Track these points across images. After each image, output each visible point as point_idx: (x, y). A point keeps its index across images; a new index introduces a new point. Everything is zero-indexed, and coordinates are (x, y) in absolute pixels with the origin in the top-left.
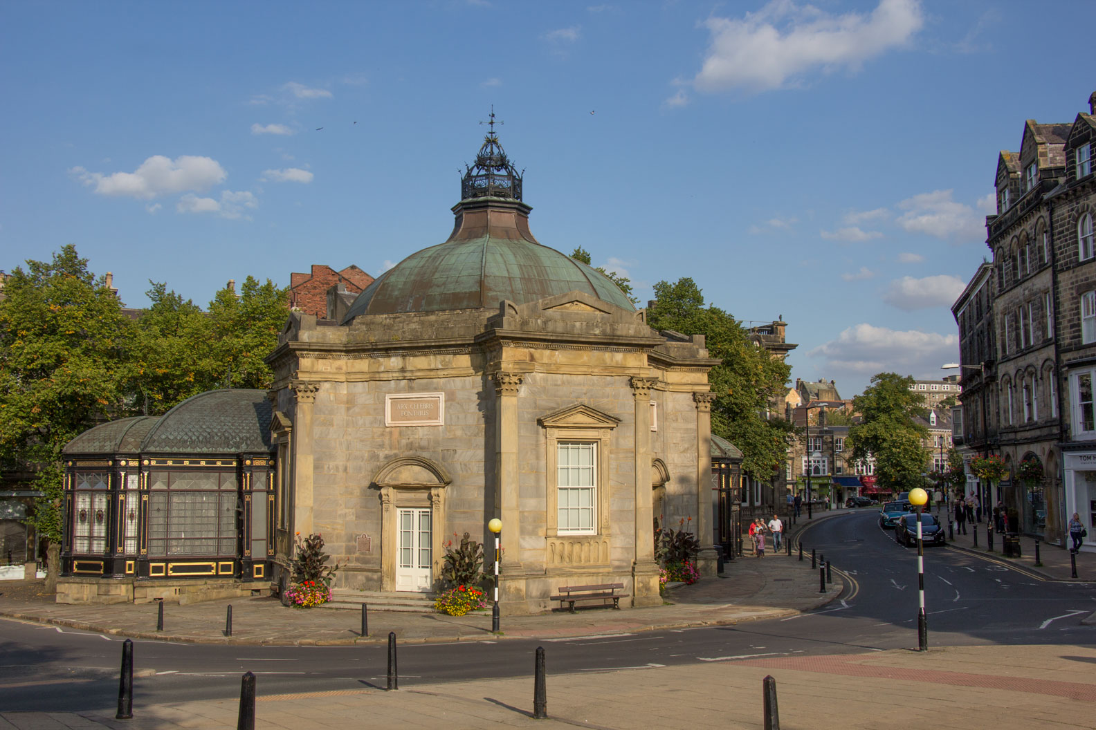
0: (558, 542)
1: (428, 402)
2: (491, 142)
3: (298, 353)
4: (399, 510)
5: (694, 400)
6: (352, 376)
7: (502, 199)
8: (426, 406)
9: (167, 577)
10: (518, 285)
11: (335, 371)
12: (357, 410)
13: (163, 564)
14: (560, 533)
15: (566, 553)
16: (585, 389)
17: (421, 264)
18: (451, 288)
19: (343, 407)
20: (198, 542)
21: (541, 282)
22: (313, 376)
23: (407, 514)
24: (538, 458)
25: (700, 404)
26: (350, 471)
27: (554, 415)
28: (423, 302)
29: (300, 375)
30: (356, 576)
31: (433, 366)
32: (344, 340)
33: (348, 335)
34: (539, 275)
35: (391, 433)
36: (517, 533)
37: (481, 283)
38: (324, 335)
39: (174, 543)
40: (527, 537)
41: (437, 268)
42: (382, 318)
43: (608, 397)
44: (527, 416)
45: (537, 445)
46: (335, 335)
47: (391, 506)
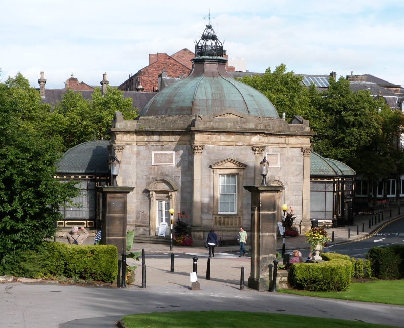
0: (218, 217)
1: (169, 155)
2: (209, 27)
3: (115, 133)
4: (157, 202)
5: (302, 151)
6: (139, 143)
7: (211, 58)
8: (168, 157)
9: (65, 227)
10: (210, 103)
11: (131, 140)
12: (140, 157)
13: (63, 222)
14: (220, 213)
15: (222, 221)
16: (232, 152)
17: (171, 91)
18: (181, 104)
19: (135, 156)
20: (78, 212)
21: (221, 101)
22: (122, 143)
23: (161, 203)
24: (210, 181)
25: (305, 153)
26: (138, 184)
27: (217, 163)
28: (169, 110)
29: (116, 142)
30: (140, 229)
31: (171, 140)
32: (135, 127)
33: (137, 124)
34: (220, 98)
35: (154, 168)
36: (200, 213)
37: (193, 103)
38: (127, 125)
39: (68, 212)
40: (205, 215)
41: (176, 94)
42: (151, 118)
43: (243, 155)
44: (205, 163)
45: (210, 176)
46: (131, 125)
47: (154, 199)
